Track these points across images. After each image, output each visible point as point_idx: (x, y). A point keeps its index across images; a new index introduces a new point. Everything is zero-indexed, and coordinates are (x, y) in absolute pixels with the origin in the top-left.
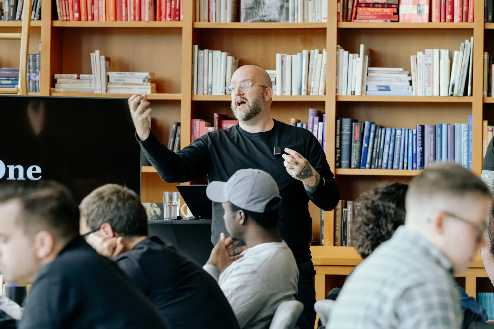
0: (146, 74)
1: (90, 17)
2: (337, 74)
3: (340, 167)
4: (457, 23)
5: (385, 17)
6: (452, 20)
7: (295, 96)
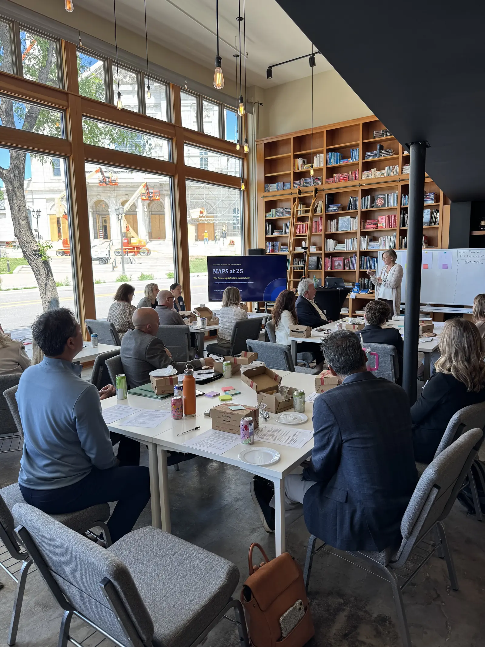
1: (302, 232)
2: (360, 244)
3: (361, 269)
5: (374, 227)
6: (391, 227)
7: (350, 251)
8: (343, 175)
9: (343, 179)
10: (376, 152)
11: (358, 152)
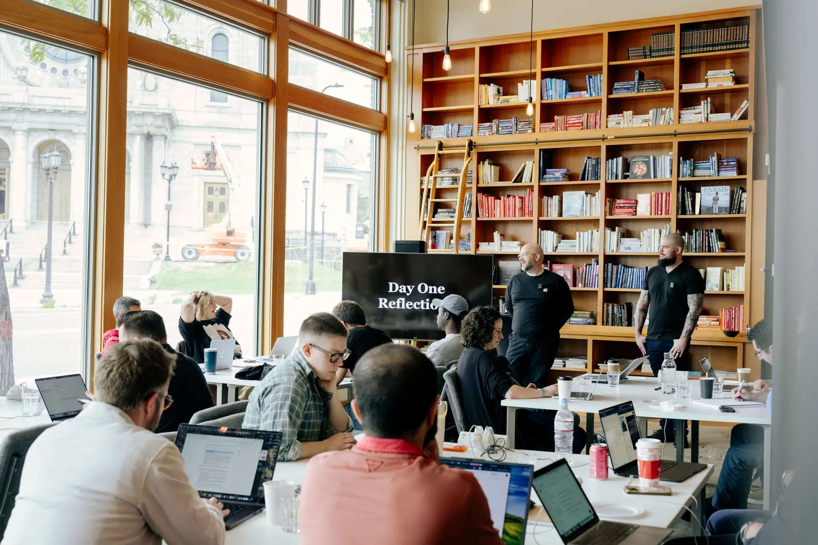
0: (518, 242)
1: (493, 216)
2: (605, 242)
3: (607, 287)
4: (664, 216)
5: (629, 213)
6: (661, 214)
7: (585, 253)
8: (573, 119)
9: (573, 125)
10: (632, 83)
11: (601, 81)
